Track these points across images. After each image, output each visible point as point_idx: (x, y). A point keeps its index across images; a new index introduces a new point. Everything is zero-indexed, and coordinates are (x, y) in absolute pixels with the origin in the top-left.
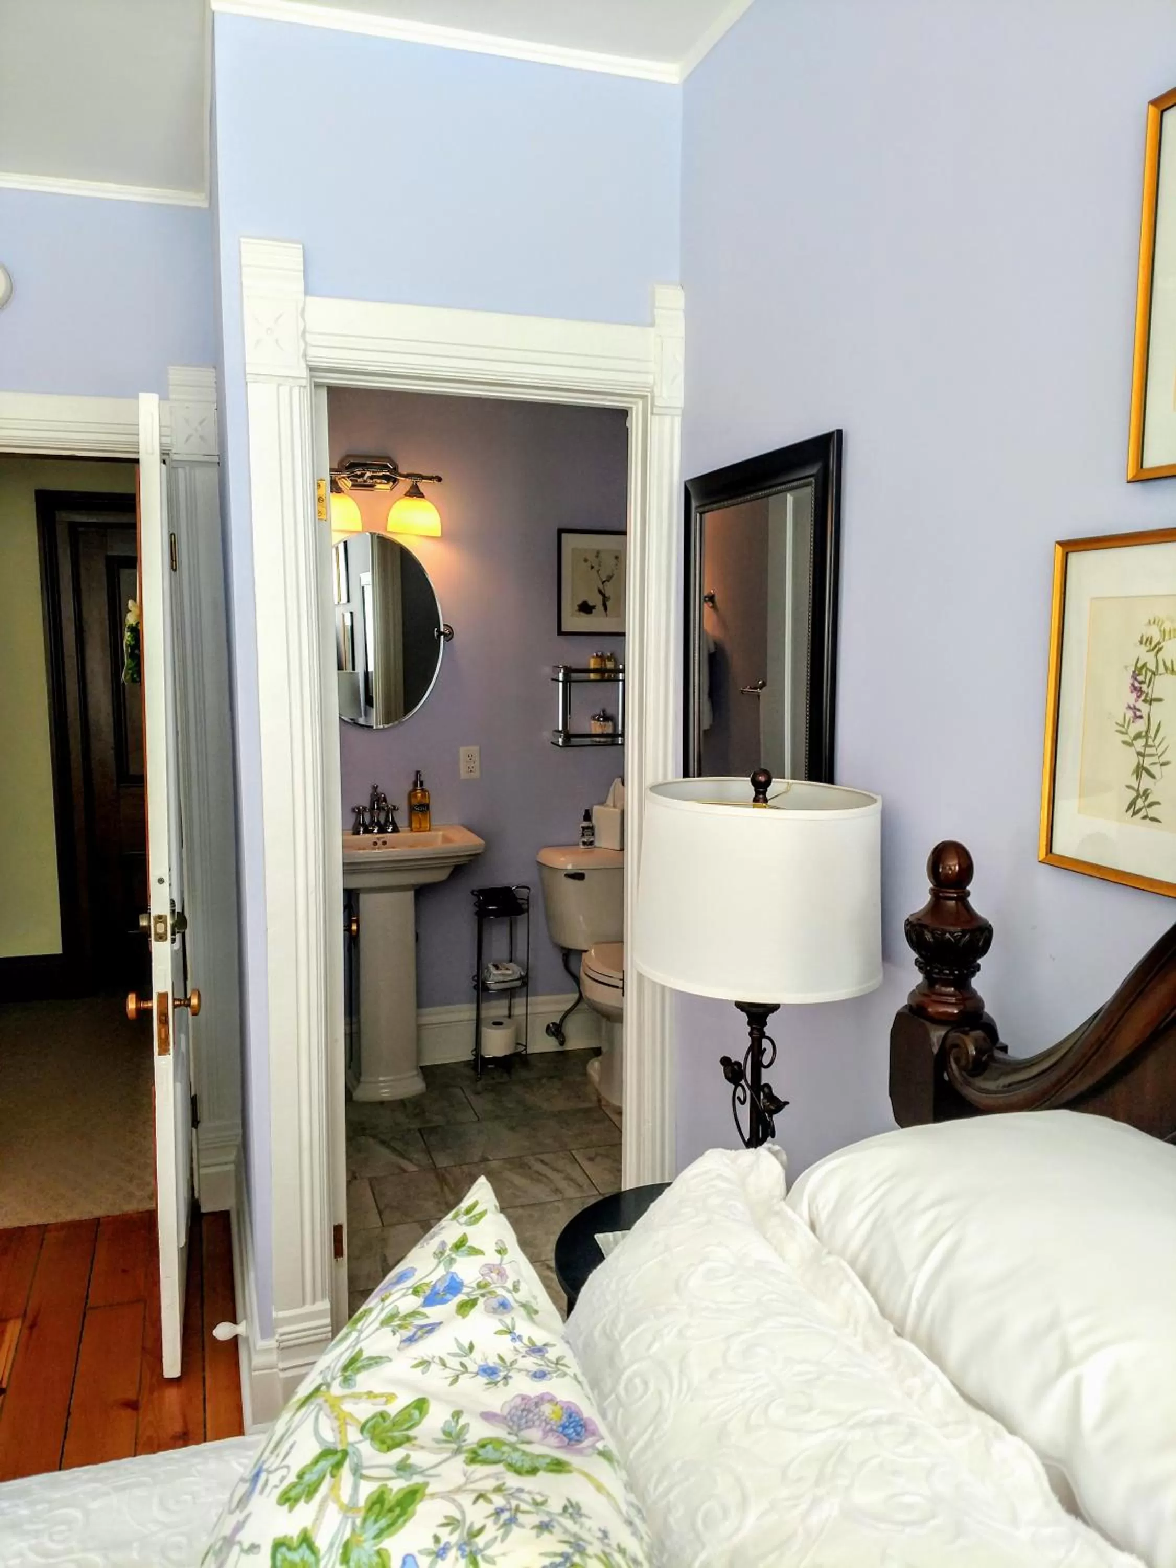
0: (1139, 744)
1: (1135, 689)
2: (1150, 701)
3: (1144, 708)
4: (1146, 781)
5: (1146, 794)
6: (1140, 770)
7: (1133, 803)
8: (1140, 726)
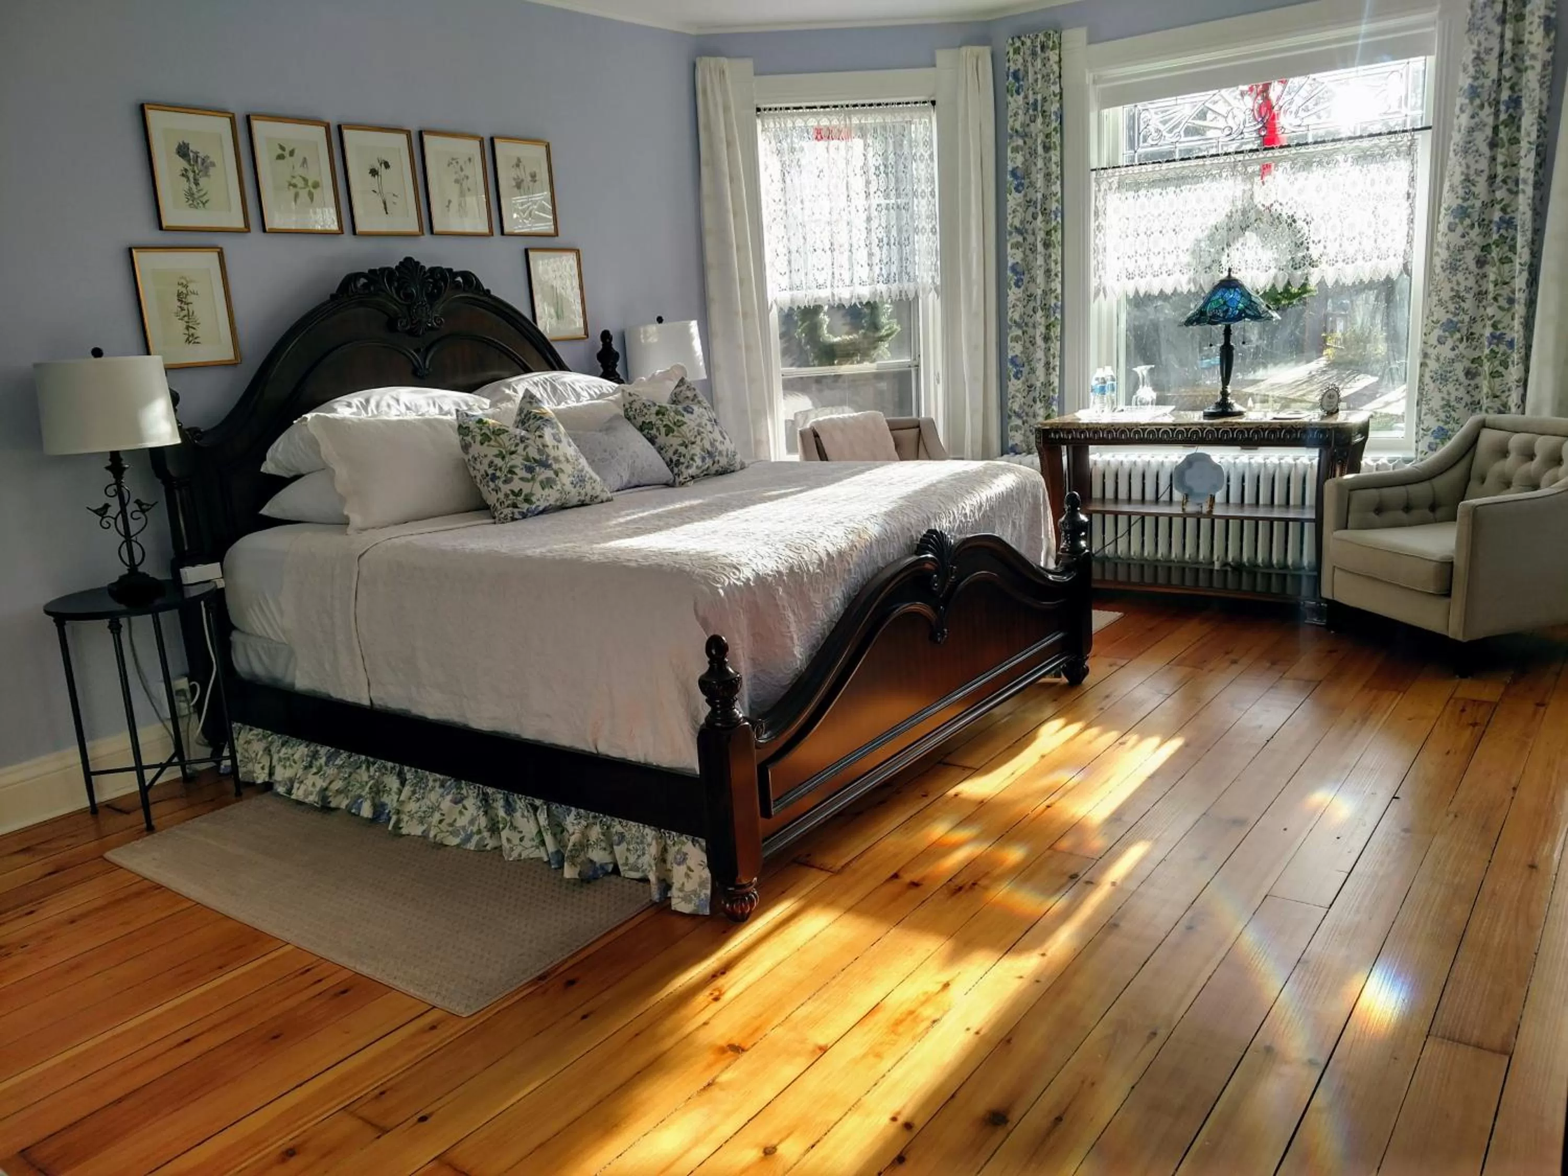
0: (186, 319)
1: (179, 300)
2: (188, 304)
3: (185, 307)
4: (192, 331)
5: (193, 335)
6: (188, 328)
7: (188, 339)
8: (185, 312)
